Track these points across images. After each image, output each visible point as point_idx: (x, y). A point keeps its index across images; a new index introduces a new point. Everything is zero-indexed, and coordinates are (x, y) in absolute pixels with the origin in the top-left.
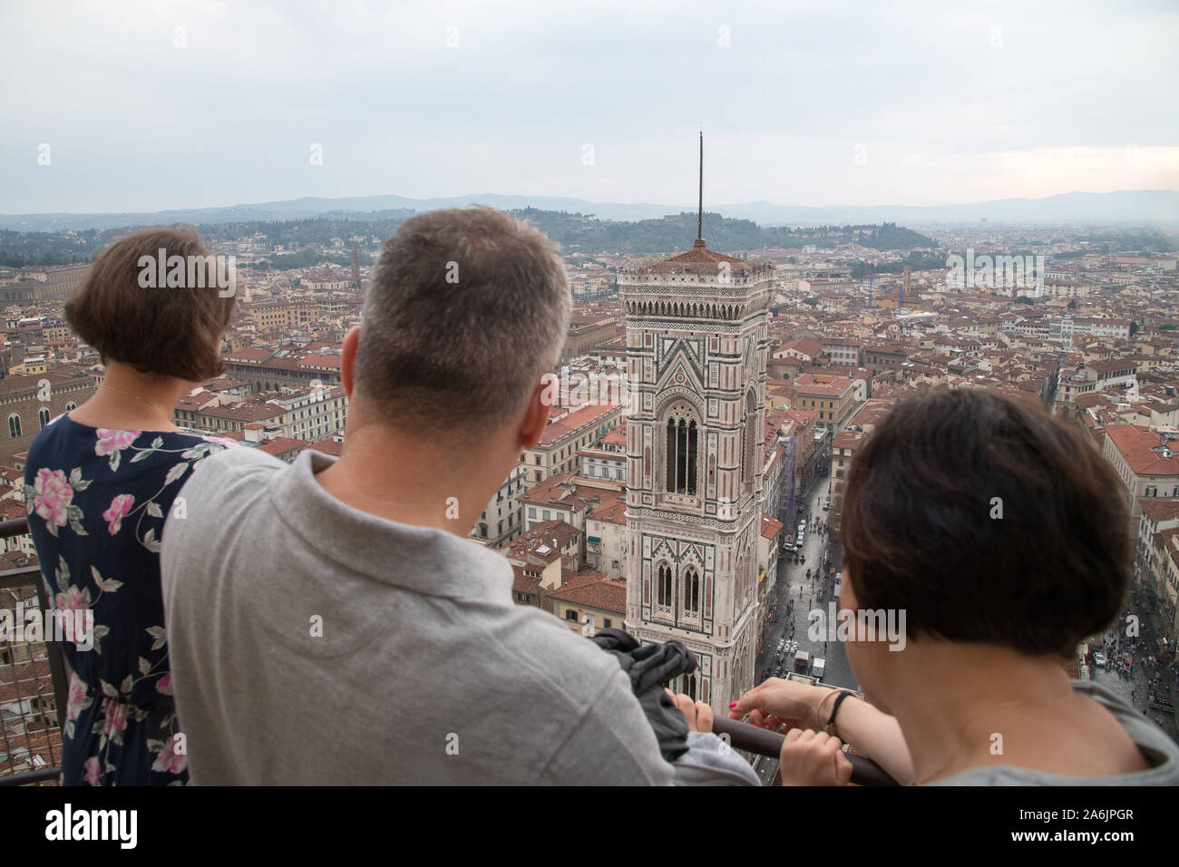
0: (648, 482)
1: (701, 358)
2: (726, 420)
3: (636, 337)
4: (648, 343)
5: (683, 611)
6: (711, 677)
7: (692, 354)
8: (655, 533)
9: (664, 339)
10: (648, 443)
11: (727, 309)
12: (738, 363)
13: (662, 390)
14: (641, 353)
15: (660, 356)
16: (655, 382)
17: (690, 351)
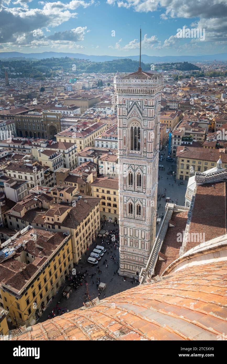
0: (125, 147)
1: (142, 107)
2: (150, 126)
3: (121, 101)
4: (124, 103)
5: (136, 187)
6: (145, 206)
7: (138, 106)
8: (127, 163)
9: (129, 101)
10: (125, 135)
11: (150, 91)
12: (153, 108)
13: (129, 118)
14: (122, 106)
15: (128, 107)
16: (127, 115)
17: (138, 105)
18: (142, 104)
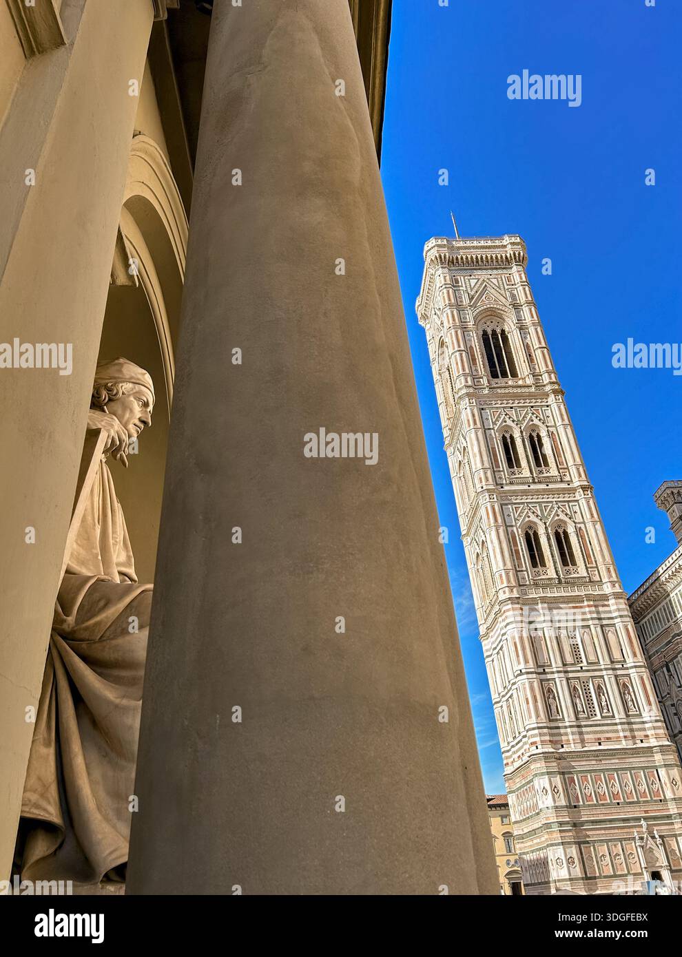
1: (502, 287)
5: (536, 469)
7: (494, 286)
10: (470, 344)
13: (476, 307)
18: (500, 281)
